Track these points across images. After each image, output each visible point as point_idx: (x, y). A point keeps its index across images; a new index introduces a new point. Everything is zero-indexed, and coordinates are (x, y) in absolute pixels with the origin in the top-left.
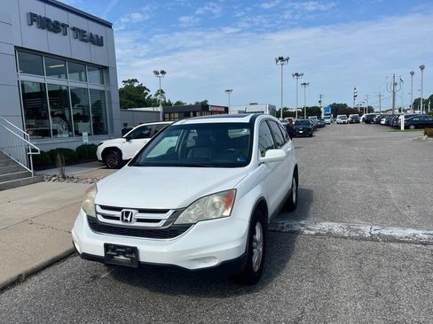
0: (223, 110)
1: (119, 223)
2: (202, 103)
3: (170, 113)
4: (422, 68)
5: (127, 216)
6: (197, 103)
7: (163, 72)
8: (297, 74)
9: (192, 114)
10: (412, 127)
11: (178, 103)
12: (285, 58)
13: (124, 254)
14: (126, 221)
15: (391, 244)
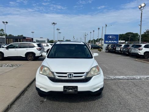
0: (31, 39)
1: (67, 78)
2: (21, 36)
3: (9, 39)
4: (94, 31)
5: (70, 76)
6: (19, 36)
7: (7, 22)
8: (58, 29)
9: (19, 40)
10: (93, 48)
11: (10, 35)
12: (55, 23)
13: (72, 89)
14: (70, 77)
15: (120, 80)
